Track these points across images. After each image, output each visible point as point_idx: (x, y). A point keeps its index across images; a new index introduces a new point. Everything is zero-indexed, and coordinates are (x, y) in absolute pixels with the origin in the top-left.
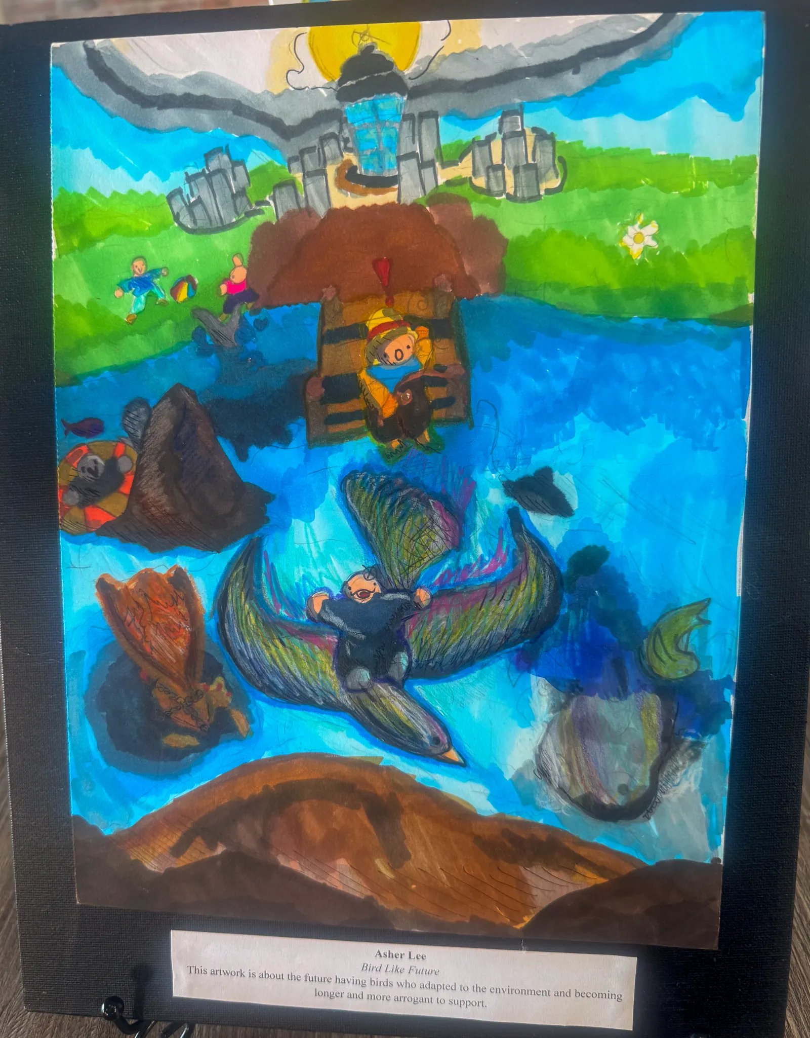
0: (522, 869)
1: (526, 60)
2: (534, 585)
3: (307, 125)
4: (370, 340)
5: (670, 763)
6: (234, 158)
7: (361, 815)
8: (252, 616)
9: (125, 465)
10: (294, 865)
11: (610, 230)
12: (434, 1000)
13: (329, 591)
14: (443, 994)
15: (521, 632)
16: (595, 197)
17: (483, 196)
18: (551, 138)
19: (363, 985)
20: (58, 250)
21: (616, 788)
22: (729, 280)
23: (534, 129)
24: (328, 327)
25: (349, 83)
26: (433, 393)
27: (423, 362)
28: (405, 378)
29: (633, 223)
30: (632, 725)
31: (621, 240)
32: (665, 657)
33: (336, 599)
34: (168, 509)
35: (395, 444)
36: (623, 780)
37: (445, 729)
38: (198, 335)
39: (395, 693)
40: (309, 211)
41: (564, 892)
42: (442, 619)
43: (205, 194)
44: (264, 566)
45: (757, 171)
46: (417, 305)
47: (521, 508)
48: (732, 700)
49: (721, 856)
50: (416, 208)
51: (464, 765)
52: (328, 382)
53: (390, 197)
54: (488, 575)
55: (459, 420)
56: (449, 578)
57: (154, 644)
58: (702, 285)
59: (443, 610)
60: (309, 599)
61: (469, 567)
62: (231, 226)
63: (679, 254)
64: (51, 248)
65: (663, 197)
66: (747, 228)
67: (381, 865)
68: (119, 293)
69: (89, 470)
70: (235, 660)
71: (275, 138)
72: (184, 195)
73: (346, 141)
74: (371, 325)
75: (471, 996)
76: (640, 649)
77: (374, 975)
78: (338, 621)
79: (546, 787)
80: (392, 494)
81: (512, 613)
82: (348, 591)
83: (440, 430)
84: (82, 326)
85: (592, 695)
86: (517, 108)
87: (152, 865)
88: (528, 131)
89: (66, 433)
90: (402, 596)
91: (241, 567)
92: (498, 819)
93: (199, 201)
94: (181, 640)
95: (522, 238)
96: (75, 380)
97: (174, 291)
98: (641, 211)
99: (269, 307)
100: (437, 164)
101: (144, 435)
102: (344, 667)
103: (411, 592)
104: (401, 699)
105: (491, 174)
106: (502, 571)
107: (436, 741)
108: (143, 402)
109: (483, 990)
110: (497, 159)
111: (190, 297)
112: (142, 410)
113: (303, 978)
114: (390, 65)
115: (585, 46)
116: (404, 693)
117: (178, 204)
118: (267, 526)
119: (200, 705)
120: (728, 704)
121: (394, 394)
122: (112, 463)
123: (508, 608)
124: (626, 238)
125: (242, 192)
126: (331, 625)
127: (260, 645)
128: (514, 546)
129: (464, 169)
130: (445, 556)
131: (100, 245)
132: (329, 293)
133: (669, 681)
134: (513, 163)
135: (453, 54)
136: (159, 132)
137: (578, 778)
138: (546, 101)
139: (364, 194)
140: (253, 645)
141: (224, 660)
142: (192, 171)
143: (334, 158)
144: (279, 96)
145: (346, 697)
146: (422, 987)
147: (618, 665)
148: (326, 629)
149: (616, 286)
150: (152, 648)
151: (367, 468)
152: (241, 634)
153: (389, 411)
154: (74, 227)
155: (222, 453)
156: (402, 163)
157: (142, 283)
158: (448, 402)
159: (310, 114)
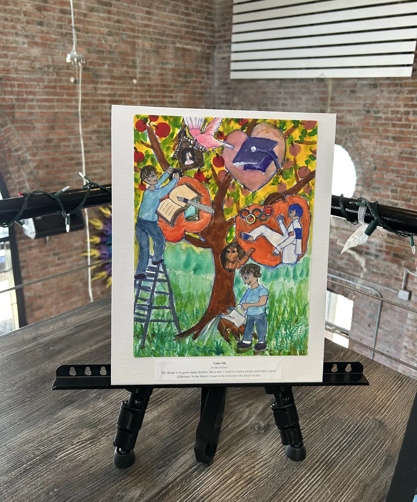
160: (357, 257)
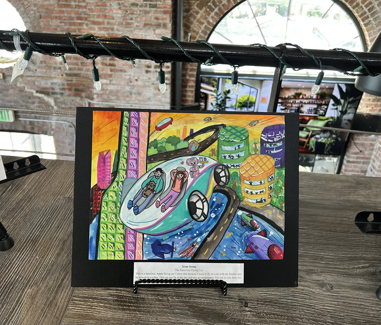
160: (46, 98)
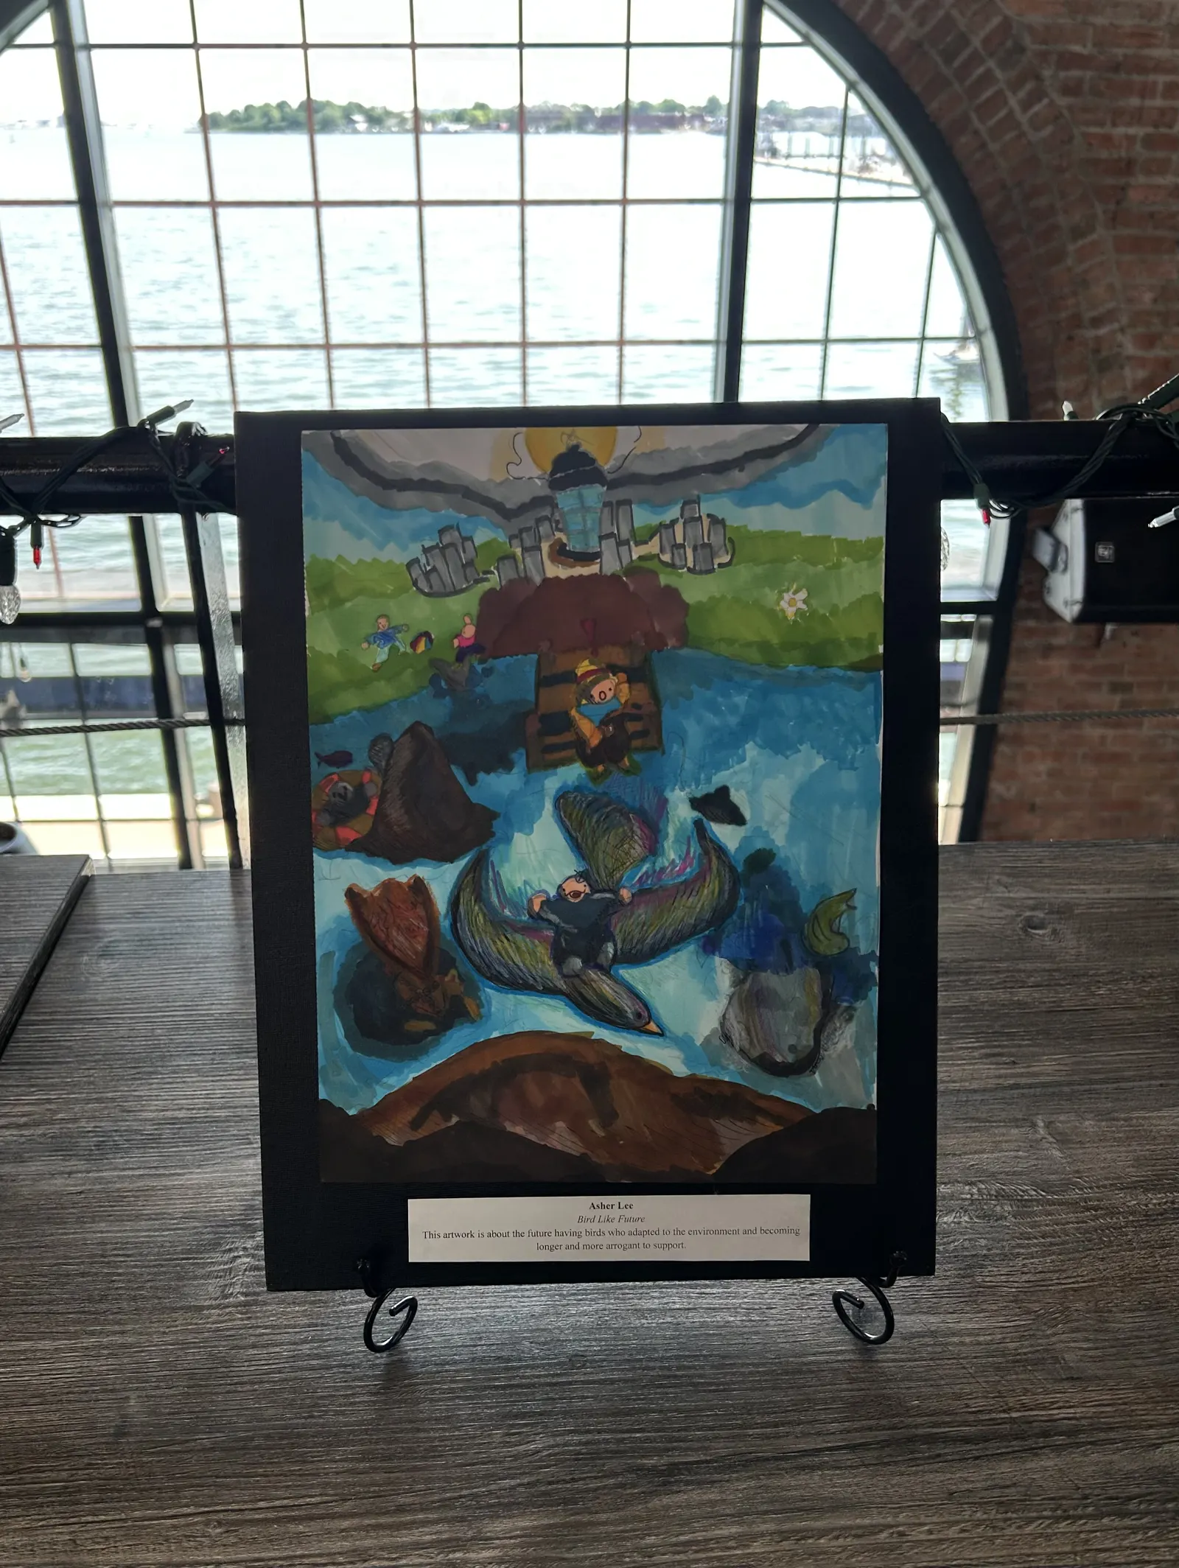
0: (712, 1121)
1: (702, 460)
2: (717, 882)
3: (523, 509)
4: (579, 684)
5: (829, 1025)
6: (463, 534)
7: (576, 1082)
8: (481, 917)
9: (372, 791)
10: (519, 1130)
11: (770, 596)
12: (641, 1246)
13: (545, 892)
14: (648, 1240)
15: (707, 922)
16: (759, 570)
17: (669, 569)
18: (722, 522)
19: (579, 1236)
20: (311, 607)
21: (787, 1048)
22: (864, 635)
23: (709, 516)
24: (543, 674)
25: (558, 475)
26: (631, 727)
27: (623, 701)
28: (607, 715)
29: (788, 590)
30: (798, 995)
31: (778, 604)
32: (821, 937)
33: (552, 899)
34: (408, 827)
35: (600, 768)
36: (792, 1041)
37: (646, 1006)
38: (434, 681)
39: (604, 978)
40: (527, 579)
41: (747, 1140)
42: (642, 913)
43: (440, 565)
44: (491, 874)
45: (884, 550)
46: (616, 655)
47: (705, 820)
48: (876, 971)
49: (875, 1103)
50: (615, 577)
51: (662, 1035)
52: (544, 718)
53: (594, 569)
54: (679, 876)
55: (655, 748)
56: (647, 879)
57: (396, 943)
58: (843, 639)
59: (643, 905)
60: (530, 901)
61: (663, 869)
62: (462, 591)
63: (824, 615)
64: (304, 605)
65: (811, 569)
66: (877, 594)
67: (593, 1124)
68: (365, 645)
69: (340, 795)
70: (466, 953)
71: (498, 518)
72: (422, 564)
73: (557, 522)
74: (580, 672)
75: (671, 1239)
76: (802, 933)
77: (589, 1226)
78: (553, 918)
79: (729, 1050)
80: (597, 811)
81: (699, 906)
82: (563, 893)
83: (637, 757)
84: (333, 673)
85: (766, 971)
86: (695, 498)
87: (392, 1140)
88: (704, 518)
89: (319, 764)
90: (608, 895)
91: (471, 876)
92: (692, 1079)
93: (434, 569)
94: (420, 939)
95: (700, 603)
96: (328, 719)
97: (414, 645)
98: (794, 581)
99: (495, 658)
100: (632, 543)
101: (388, 764)
102: (559, 958)
103: (615, 892)
104: (609, 982)
105: (675, 552)
106: (691, 873)
107: (639, 1016)
108: (386, 737)
109: (682, 1233)
110: (679, 540)
111: (428, 649)
112: (386, 743)
113: (526, 1234)
114: (593, 461)
115: (748, 449)
116: (610, 977)
117: (416, 572)
118: (493, 839)
119: (437, 995)
120: (873, 974)
121: (599, 728)
122: (360, 788)
123: (696, 901)
124: (782, 603)
125: (470, 563)
126: (549, 921)
127: (488, 940)
128: (699, 850)
129: (653, 547)
130: (643, 860)
131: (348, 605)
132: (545, 646)
133: (826, 957)
134: (693, 543)
135: (643, 454)
136: (401, 510)
137: (755, 1041)
138: (716, 492)
139: (572, 566)
140: (482, 941)
141: (459, 955)
142: (428, 544)
143: (548, 537)
144: (501, 483)
145: (562, 982)
146: (631, 1233)
147: (785, 946)
148: (545, 925)
149: (775, 641)
150: (395, 946)
151: (578, 789)
152: (471, 931)
153: (595, 742)
154: (324, 589)
155: (455, 779)
156: (604, 542)
157: (386, 637)
158: (643, 734)
159: (526, 499)
